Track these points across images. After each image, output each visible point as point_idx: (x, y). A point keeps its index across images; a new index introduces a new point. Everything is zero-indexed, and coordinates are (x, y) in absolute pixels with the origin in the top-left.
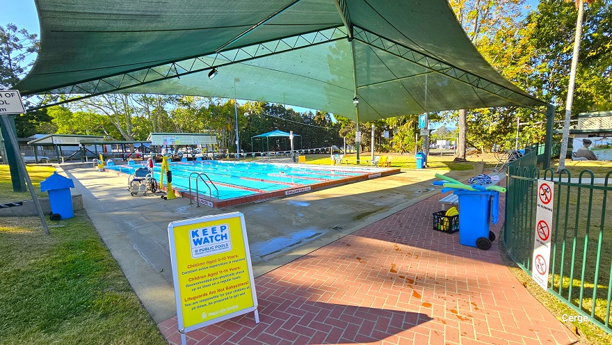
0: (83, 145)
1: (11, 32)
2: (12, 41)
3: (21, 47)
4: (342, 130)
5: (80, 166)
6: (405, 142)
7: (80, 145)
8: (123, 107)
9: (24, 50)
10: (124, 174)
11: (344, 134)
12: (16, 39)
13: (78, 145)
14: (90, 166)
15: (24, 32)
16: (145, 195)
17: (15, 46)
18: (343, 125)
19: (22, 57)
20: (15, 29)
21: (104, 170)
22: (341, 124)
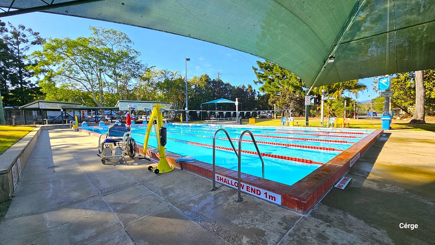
0: (64, 110)
1: (21, 30)
2: (21, 37)
3: (27, 41)
4: (271, 99)
5: (60, 127)
6: (333, 107)
7: (62, 110)
8: (97, 82)
9: (29, 43)
10: (94, 133)
11: (273, 102)
12: (24, 36)
13: (60, 110)
14: (68, 127)
15: (30, 30)
16: (121, 162)
17: (23, 41)
18: (272, 95)
19: (28, 48)
20: (23, 28)
21: (78, 130)
22: (270, 95)
